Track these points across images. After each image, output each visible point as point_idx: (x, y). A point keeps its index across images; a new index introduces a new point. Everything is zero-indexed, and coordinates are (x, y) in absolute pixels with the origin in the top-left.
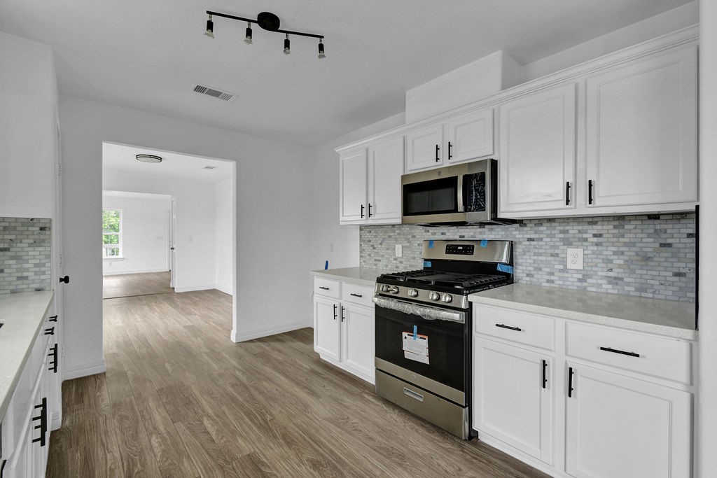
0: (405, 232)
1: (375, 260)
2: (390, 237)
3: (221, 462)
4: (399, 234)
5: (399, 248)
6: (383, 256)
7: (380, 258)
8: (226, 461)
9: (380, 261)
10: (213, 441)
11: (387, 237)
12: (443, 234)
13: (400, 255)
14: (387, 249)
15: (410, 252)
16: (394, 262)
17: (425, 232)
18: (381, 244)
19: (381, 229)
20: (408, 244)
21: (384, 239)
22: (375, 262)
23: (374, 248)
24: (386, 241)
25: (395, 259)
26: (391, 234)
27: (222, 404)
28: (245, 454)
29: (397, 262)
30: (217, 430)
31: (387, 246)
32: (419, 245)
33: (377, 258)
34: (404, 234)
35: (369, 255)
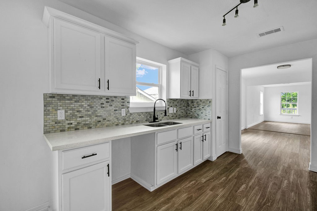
8: (231, 199)
10: (237, 192)
27: (258, 185)
28: (239, 204)
30: (243, 191)
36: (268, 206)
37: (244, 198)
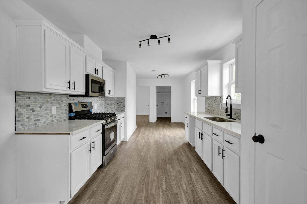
0: (57, 98)
1: (35, 121)
2: (48, 102)
3: (166, 171)
4: (54, 100)
5: (54, 109)
6: (42, 116)
7: (40, 118)
9: (39, 120)
10: (165, 178)
11: (45, 102)
12: (74, 100)
13: (55, 113)
14: (46, 110)
15: (60, 110)
16: (51, 118)
17: (67, 99)
18: (40, 107)
19: (41, 96)
20: (59, 106)
21: (43, 103)
22: (35, 123)
23: (33, 111)
24: (44, 105)
25: (51, 116)
26: (49, 100)
28: (159, 170)
29: (53, 118)
30: (162, 181)
31: (45, 109)
32: (64, 106)
33: (37, 119)
34: (57, 100)
35: (29, 118)
36: (143, 177)
37: (158, 175)
